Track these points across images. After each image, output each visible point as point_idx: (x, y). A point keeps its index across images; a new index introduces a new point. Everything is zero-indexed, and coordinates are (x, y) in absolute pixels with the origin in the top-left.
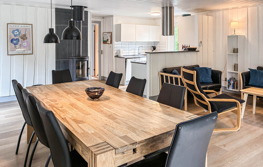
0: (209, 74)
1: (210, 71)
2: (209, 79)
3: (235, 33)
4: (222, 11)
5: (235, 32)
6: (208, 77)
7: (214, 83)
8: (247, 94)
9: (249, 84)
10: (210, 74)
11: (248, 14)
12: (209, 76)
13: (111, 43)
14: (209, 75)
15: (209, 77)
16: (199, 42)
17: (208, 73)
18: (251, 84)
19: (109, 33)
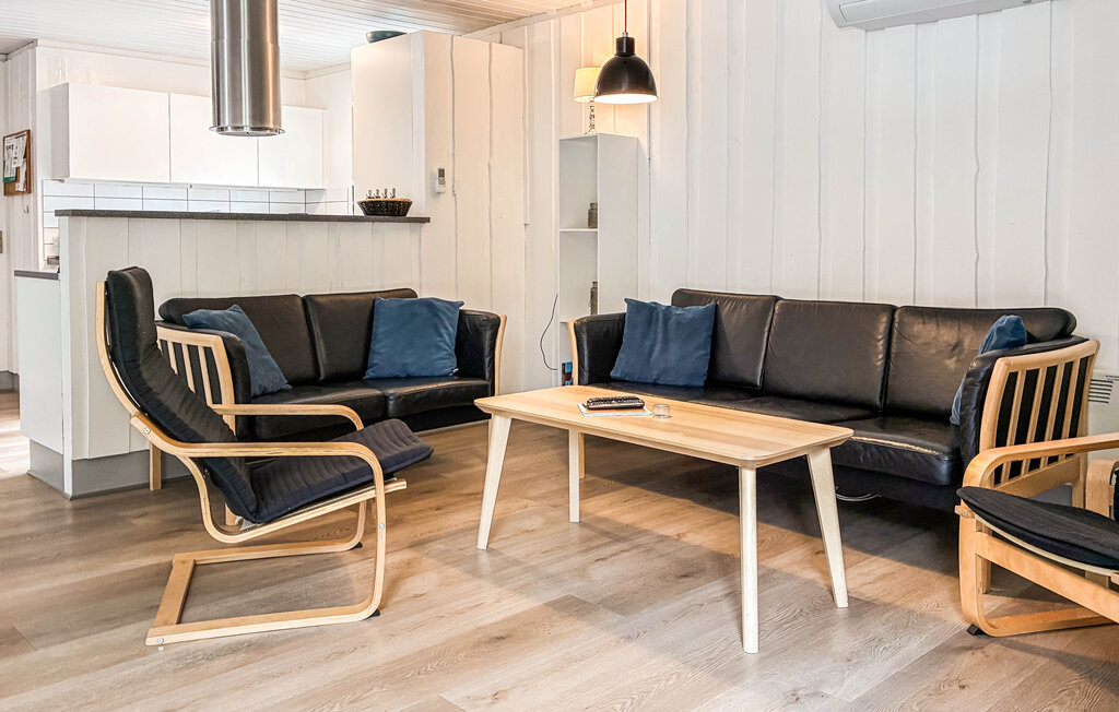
0: (443, 331)
1: (448, 317)
2: (440, 359)
3: (592, 126)
4: (557, 20)
5: (596, 121)
6: (433, 350)
7: (461, 375)
8: (507, 417)
9: (612, 374)
10: (449, 335)
11: (653, 28)
12: (442, 344)
13: (29, 188)
14: (441, 335)
15: (440, 348)
16: (432, 173)
17: (440, 325)
18: (618, 375)
19: (18, 135)
